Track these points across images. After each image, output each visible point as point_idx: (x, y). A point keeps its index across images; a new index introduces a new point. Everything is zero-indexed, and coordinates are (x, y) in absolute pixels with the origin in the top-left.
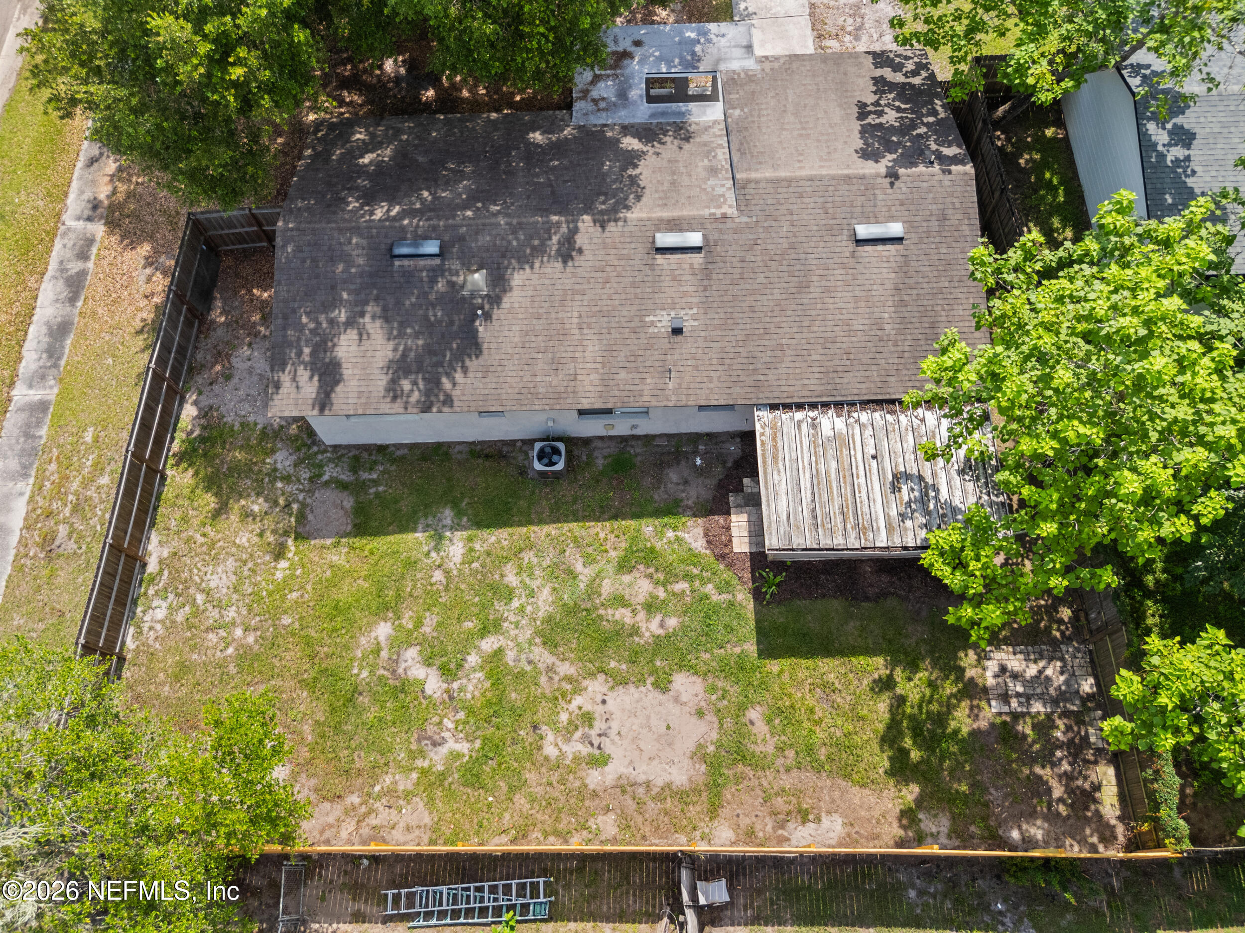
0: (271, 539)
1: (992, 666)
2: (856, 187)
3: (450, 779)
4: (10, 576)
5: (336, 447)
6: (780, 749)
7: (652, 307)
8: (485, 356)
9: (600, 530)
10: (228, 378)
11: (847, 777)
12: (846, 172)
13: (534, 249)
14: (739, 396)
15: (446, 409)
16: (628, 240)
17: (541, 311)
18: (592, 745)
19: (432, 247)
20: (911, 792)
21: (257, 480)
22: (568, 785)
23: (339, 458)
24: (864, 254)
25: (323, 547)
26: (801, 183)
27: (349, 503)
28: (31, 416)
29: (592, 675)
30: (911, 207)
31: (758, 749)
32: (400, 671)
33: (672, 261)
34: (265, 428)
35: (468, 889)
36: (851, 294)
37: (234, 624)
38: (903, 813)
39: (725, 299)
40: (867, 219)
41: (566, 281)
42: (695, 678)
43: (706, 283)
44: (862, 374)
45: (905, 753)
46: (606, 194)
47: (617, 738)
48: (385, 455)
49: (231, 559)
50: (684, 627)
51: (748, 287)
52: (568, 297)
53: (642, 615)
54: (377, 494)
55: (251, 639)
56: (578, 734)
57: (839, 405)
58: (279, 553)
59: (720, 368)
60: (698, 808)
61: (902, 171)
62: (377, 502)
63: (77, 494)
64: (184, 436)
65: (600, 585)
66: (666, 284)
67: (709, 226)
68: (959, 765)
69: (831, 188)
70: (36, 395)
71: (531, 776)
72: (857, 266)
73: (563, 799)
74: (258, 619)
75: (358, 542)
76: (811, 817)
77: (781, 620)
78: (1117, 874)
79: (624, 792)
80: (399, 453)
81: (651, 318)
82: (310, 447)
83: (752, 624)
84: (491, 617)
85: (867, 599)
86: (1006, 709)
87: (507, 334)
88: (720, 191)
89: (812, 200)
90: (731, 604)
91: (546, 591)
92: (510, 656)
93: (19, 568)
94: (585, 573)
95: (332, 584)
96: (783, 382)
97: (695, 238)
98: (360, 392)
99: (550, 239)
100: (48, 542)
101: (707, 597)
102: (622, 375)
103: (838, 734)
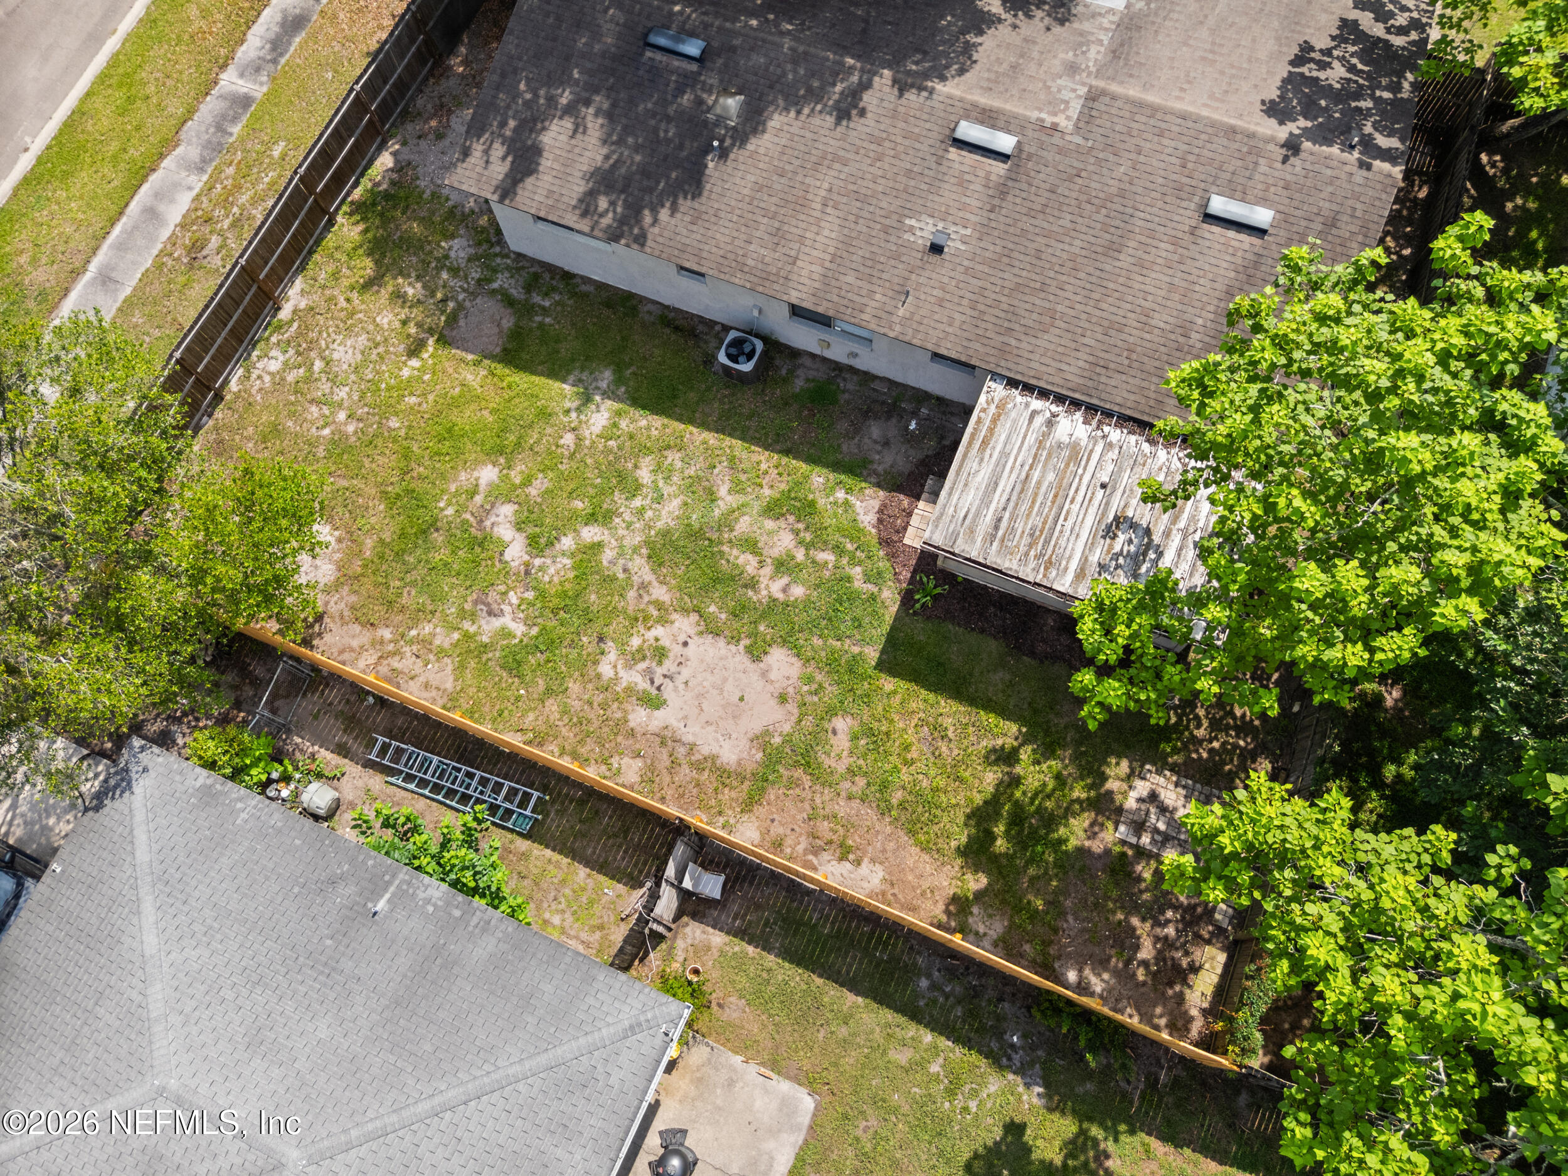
0: (413, 330)
1: (1142, 788)
2: (1236, 146)
3: (490, 655)
4: (147, 271)
5: (519, 255)
6: (851, 772)
7: (920, 209)
8: (703, 199)
9: (764, 459)
10: (440, 136)
11: (912, 833)
12: (1233, 121)
13: (810, 90)
14: (976, 354)
15: (635, 246)
16: (925, 117)
17: (788, 167)
18: (652, 682)
19: (693, 48)
20: (977, 882)
21: (423, 261)
22: (609, 712)
23: (518, 269)
24: (1207, 235)
25: (462, 360)
26: (1168, 118)
27: (508, 323)
28: (231, 108)
29: (685, 611)
30: (1297, 196)
31: (827, 762)
32: (488, 523)
33: (966, 161)
34: (455, 207)
35: (459, 770)
36: (1168, 279)
37: (340, 405)
38: (955, 899)
39: (1011, 230)
40: (1232, 192)
41: (832, 142)
42: (794, 660)
43: (996, 202)
44: (1137, 381)
45: (991, 837)
46: (925, 53)
47: (681, 687)
48: (568, 284)
49: (364, 336)
50: (808, 602)
51: (1045, 225)
52: (826, 162)
53: (768, 570)
54: (541, 325)
55: (351, 429)
56: (642, 665)
57: (1091, 409)
58: (414, 351)
59: (969, 312)
60: (733, 794)
61: (1307, 145)
62: (538, 333)
63: (242, 208)
64: (369, 185)
65: (737, 520)
66: (947, 186)
67: (1030, 133)
68: (1046, 877)
69: (1203, 136)
70: (244, 86)
71: (574, 687)
72: (1192, 247)
73: (596, 724)
74: (366, 409)
75: (500, 369)
76: (851, 857)
77: (922, 638)
78: (1170, 1068)
79: (663, 743)
80: (584, 288)
81: (913, 222)
82: (492, 245)
83: (886, 628)
84: (605, 506)
85: (1032, 654)
86: (1134, 840)
87: (738, 181)
88: (1066, 95)
89: (1173, 144)
90: (873, 598)
91: (676, 502)
92: (608, 555)
93: (159, 266)
94: (726, 498)
95: (455, 404)
96: (1036, 357)
97: (1005, 142)
98: (551, 192)
99: (834, 85)
100: (196, 247)
101: (849, 579)
102: (850, 279)
103: (925, 783)
